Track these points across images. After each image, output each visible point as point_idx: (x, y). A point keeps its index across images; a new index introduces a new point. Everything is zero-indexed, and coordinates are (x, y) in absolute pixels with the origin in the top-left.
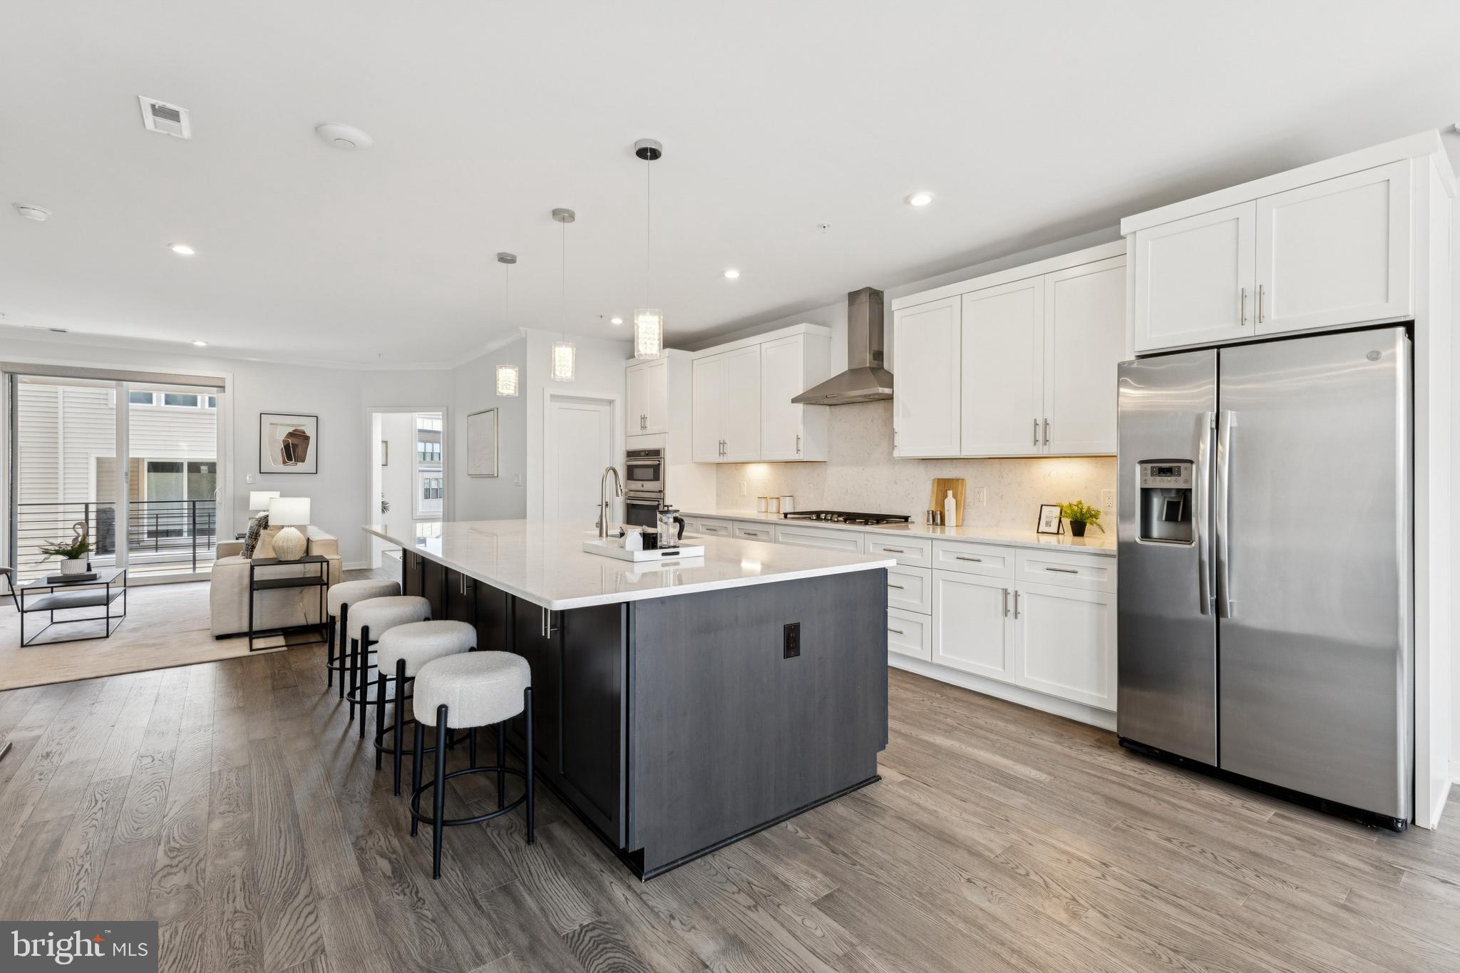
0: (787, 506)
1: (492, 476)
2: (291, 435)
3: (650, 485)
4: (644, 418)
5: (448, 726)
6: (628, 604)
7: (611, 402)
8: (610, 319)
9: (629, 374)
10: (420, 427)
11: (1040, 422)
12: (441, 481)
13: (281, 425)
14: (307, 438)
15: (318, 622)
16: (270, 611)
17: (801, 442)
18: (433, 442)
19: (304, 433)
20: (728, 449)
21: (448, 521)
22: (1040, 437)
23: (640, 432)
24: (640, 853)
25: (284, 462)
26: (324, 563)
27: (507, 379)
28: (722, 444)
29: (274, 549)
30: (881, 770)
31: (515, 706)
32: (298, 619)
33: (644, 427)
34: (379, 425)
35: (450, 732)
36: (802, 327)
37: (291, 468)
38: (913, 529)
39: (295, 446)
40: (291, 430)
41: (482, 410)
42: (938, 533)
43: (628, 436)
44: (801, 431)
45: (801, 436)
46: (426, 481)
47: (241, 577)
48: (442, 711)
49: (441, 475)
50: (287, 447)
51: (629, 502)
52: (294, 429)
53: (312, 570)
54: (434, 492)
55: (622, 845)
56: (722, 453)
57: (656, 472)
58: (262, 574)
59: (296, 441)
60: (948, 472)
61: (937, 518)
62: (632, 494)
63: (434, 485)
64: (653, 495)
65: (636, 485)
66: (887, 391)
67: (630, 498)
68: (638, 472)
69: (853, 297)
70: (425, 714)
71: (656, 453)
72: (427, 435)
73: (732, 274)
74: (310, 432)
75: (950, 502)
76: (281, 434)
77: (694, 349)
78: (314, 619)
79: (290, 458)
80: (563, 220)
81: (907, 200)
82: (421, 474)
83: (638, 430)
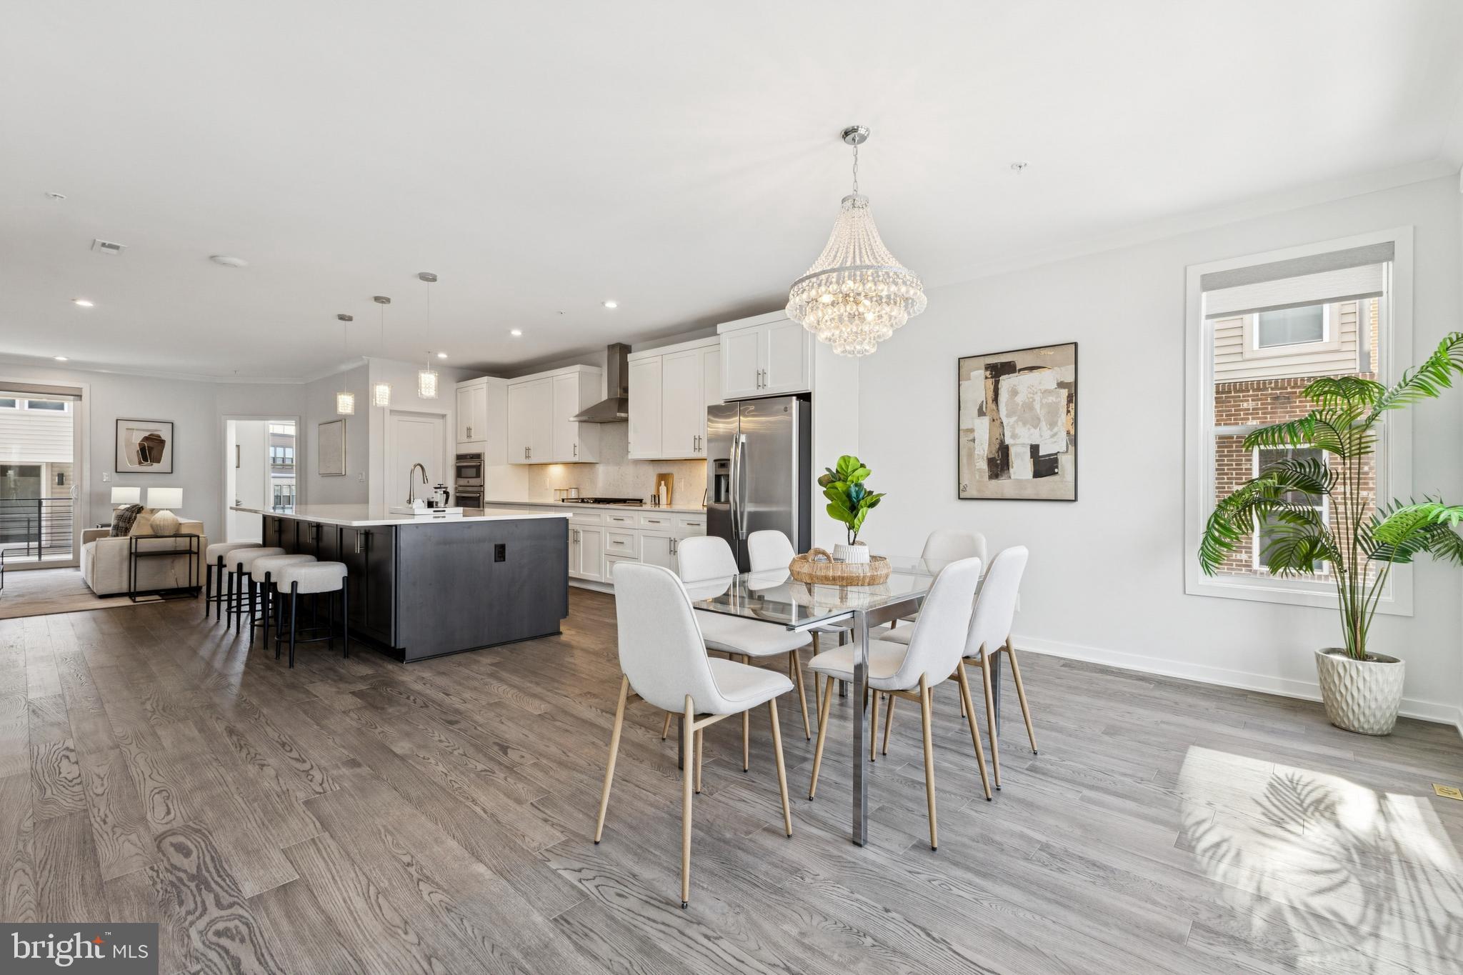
0: (573, 494)
1: (340, 475)
2: (146, 439)
3: (473, 482)
4: (469, 429)
5: (298, 592)
6: (396, 526)
7: (444, 416)
8: (437, 354)
9: (459, 394)
10: (271, 431)
11: (697, 437)
12: (294, 488)
13: (137, 430)
14: (162, 442)
15: (188, 586)
16: (148, 576)
17: (577, 449)
18: (284, 447)
19: (160, 437)
20: (532, 453)
21: (301, 504)
22: (697, 447)
23: (467, 440)
24: (404, 650)
25: (140, 463)
26: (193, 539)
27: (345, 403)
28: (528, 449)
29: (152, 526)
30: (562, 629)
31: (338, 586)
32: (170, 583)
33: (469, 436)
34: (233, 430)
35: (300, 596)
36: (577, 368)
37: (146, 468)
38: (644, 507)
39: (150, 449)
40: (147, 434)
41: (330, 420)
42: (657, 508)
43: (458, 443)
44: (576, 441)
45: (577, 444)
46: (276, 488)
47: (121, 550)
48: (294, 584)
49: (294, 482)
50: (143, 449)
51: (458, 494)
52: (149, 433)
53: (183, 543)
54: (286, 500)
55: (393, 645)
56: (528, 457)
57: (478, 471)
58: (145, 545)
59: (151, 444)
60: (665, 469)
61: (656, 499)
62: (461, 489)
63: (286, 492)
64: (475, 489)
65: (463, 482)
66: (623, 415)
67: (459, 492)
68: (464, 471)
69: (611, 348)
70: (285, 588)
71: (478, 456)
72: (280, 440)
73: (516, 333)
74: (165, 436)
75: (663, 489)
76: (137, 438)
77: (509, 377)
78: (184, 583)
79: (146, 460)
80: (383, 302)
81: (603, 303)
82: (272, 479)
83: (465, 439)
